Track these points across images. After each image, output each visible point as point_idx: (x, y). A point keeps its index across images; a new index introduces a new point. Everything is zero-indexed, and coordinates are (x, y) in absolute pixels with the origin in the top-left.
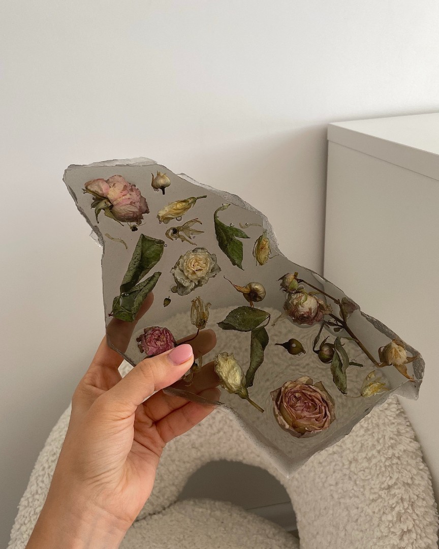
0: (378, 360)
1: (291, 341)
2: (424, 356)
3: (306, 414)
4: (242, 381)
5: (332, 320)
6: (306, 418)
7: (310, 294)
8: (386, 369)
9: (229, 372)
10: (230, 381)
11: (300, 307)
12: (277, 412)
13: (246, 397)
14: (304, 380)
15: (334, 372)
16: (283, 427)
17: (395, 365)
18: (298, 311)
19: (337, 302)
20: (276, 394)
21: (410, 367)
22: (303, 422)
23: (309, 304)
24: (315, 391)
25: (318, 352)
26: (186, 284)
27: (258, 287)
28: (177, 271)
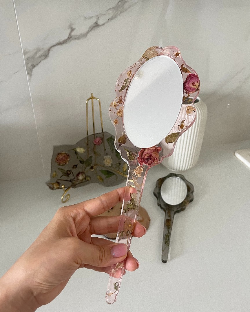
3: (61, 158)
7: (82, 180)
8: (55, 181)
10: (79, 149)
12: (66, 153)
13: (73, 150)
14: (67, 163)
15: (64, 170)
16: (63, 152)
18: (81, 174)
19: (76, 184)
20: (69, 156)
21: (52, 186)
22: (61, 155)
23: (81, 177)
24: (64, 163)
25: (70, 171)
26: (106, 157)
27: (93, 170)
28: (110, 157)
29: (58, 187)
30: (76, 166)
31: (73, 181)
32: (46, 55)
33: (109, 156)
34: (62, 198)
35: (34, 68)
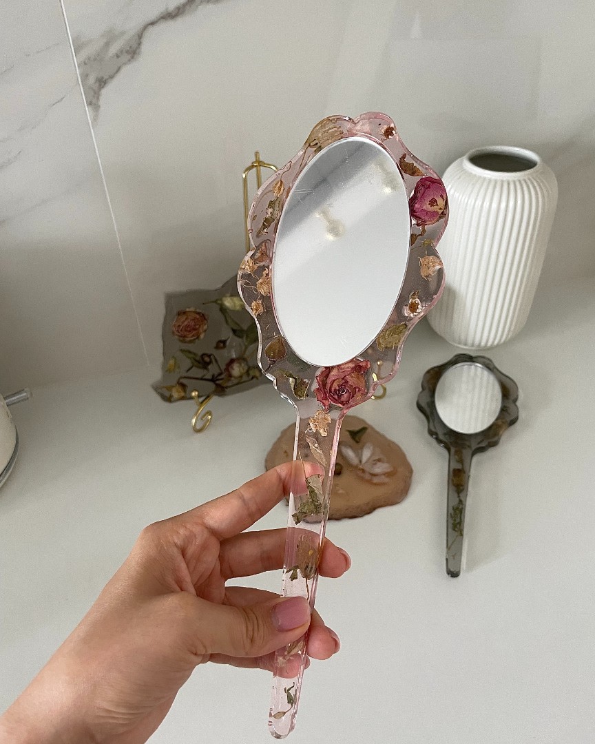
0: (184, 381)
1: (225, 346)
2: (166, 404)
3: (186, 323)
4: (226, 306)
5: (220, 377)
6: (185, 322)
7: (241, 377)
8: (175, 382)
9: (234, 303)
10: (229, 299)
11: (238, 365)
12: (198, 310)
13: (216, 302)
14: (202, 336)
15: (195, 354)
16: (189, 308)
17: (173, 387)
18: (238, 363)
19: (227, 387)
20: (206, 317)
21: (167, 394)
22: (184, 317)
23: (236, 370)
24: (193, 336)
25: (209, 356)
29: (183, 394)
30: (224, 342)
31: (219, 380)
32: (132, 52)
34: (194, 421)
35: (103, 87)
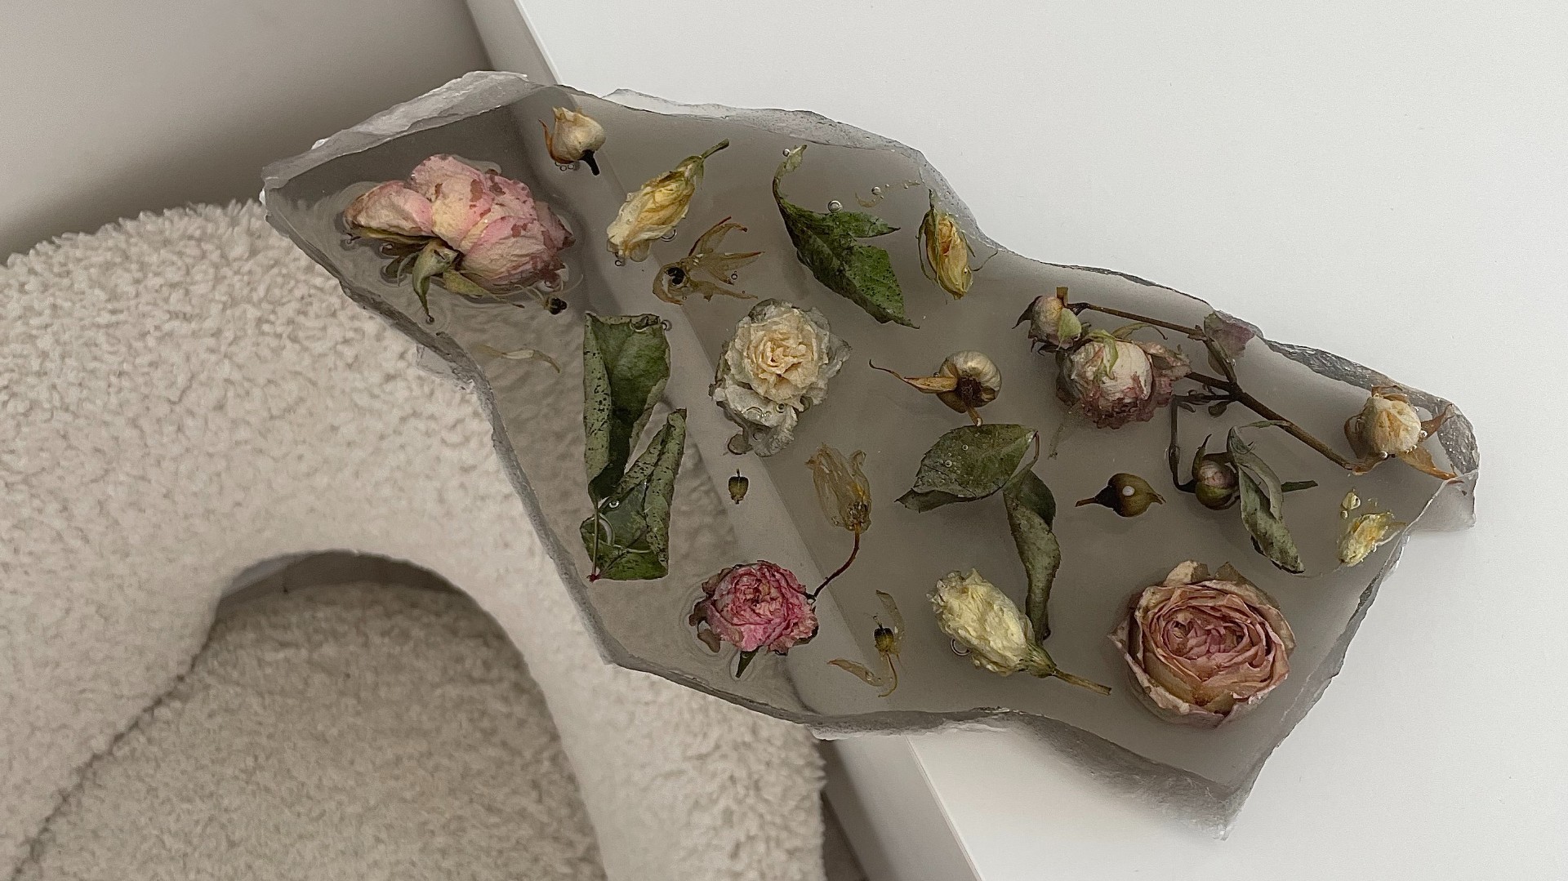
3: (1220, 658)
4: (1025, 633)
5: (1198, 388)
6: (1225, 669)
7: (1121, 337)
9: (982, 620)
12: (1144, 680)
13: (1051, 669)
14: (1184, 571)
17: (1401, 459)
18: (1103, 394)
19: (1193, 333)
22: (1221, 682)
23: (1125, 368)
24: (1224, 592)
25: (1193, 486)
26: (771, 418)
27: (974, 363)
28: (730, 392)
29: (1383, 404)
30: (1112, 496)
31: (1209, 382)
33: (742, 404)
